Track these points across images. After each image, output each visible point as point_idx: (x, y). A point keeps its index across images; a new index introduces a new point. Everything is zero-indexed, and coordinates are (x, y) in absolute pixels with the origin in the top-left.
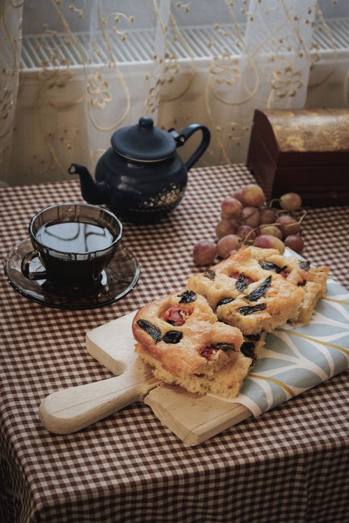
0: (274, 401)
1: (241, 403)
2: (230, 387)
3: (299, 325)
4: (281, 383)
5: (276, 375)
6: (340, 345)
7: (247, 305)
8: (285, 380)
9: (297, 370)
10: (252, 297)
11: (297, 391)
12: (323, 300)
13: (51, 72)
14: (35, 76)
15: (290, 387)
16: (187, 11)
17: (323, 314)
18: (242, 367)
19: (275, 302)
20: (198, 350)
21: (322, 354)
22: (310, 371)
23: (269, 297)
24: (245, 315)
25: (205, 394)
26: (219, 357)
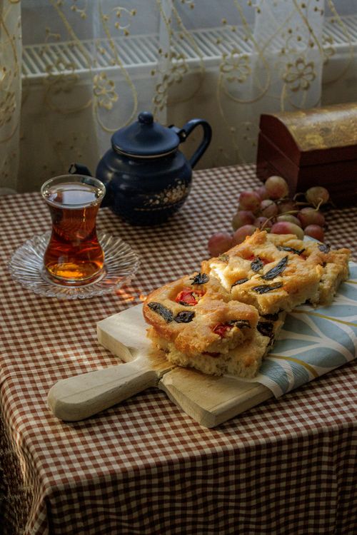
0: (296, 381)
1: (260, 382)
2: (248, 365)
3: (320, 307)
4: (302, 363)
5: (297, 355)
7: (263, 284)
8: (306, 359)
9: (319, 350)
10: (269, 277)
11: (321, 371)
12: (346, 283)
13: (56, 76)
14: (39, 81)
15: (312, 366)
16: (192, 7)
17: (346, 296)
18: (259, 345)
19: (292, 281)
20: (211, 328)
21: (345, 333)
22: (333, 351)
23: (286, 276)
24: (261, 293)
25: (222, 375)
26: (235, 334)
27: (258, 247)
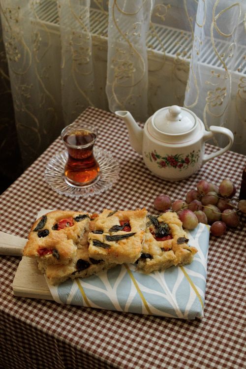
0: (72, 301)
3: (141, 272)
4: (84, 295)
5: (87, 289)
6: (146, 297)
7: (102, 241)
8: (88, 294)
11: (93, 305)
15: (89, 300)
18: (64, 271)
19: (117, 248)
20: (40, 247)
22: (109, 300)
23: (119, 244)
24: (94, 245)
25: (43, 274)
26: (50, 258)
27: (135, 218)
